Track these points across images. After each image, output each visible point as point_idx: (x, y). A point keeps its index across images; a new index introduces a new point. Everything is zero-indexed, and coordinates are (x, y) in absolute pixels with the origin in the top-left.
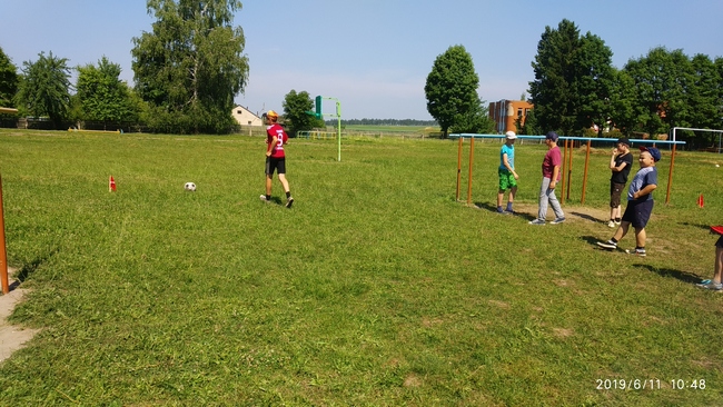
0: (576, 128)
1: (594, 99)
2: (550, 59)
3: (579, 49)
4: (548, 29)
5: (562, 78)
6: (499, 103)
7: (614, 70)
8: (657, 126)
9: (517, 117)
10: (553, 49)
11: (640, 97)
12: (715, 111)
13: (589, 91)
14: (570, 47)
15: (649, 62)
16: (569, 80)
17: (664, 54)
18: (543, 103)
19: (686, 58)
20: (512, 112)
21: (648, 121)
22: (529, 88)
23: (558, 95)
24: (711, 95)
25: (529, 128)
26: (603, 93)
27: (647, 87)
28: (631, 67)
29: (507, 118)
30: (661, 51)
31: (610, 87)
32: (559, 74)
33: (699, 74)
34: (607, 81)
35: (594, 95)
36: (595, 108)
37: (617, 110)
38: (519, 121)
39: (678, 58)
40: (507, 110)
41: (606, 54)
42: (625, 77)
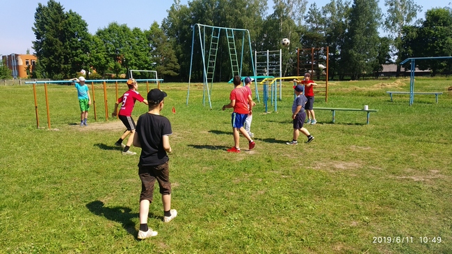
0: (71, 73)
3: (66, 21)
4: (40, 5)
5: (58, 39)
6: (10, 56)
7: (90, 35)
8: (120, 70)
10: (46, 19)
11: (108, 52)
13: (76, 48)
14: (60, 19)
16: (63, 40)
17: (117, 26)
18: (47, 56)
19: (129, 29)
20: (21, 63)
22: (33, 45)
23: (57, 51)
25: (38, 73)
26: (86, 50)
27: (111, 46)
28: (99, 33)
29: (18, 67)
30: (115, 24)
31: (89, 46)
32: (56, 37)
33: (137, 38)
34: (88, 42)
35: (81, 51)
36: (82, 59)
37: (96, 60)
38: (28, 68)
39: (125, 29)
40: (17, 61)
42: (98, 39)
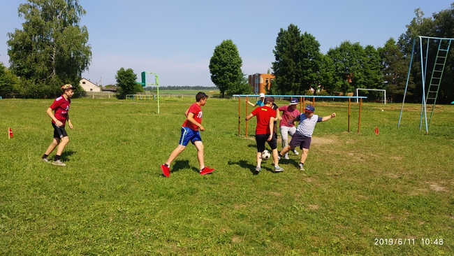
0: (300, 90)
1: (311, 72)
2: (284, 48)
3: (301, 43)
4: (281, 30)
5: (291, 60)
6: (254, 75)
7: (321, 55)
8: (347, 88)
9: (266, 84)
10: (285, 42)
11: (337, 71)
12: (379, 79)
13: (308, 68)
14: (295, 41)
15: (341, 50)
16: (296, 61)
17: (349, 45)
18: (281, 75)
19: (361, 47)
20: (262, 81)
21: (342, 85)
22: (272, 66)
23: (290, 70)
25: (273, 90)
26: (316, 69)
27: (341, 65)
28: (331, 53)
29: (259, 84)
30: (347, 43)
31: (319, 65)
32: (290, 58)
33: (369, 57)
34: (318, 62)
35: (311, 70)
36: (312, 77)
37: (324, 79)
38: (267, 86)
39: (357, 47)
40: (259, 80)
41: (317, 46)
42: (328, 59)
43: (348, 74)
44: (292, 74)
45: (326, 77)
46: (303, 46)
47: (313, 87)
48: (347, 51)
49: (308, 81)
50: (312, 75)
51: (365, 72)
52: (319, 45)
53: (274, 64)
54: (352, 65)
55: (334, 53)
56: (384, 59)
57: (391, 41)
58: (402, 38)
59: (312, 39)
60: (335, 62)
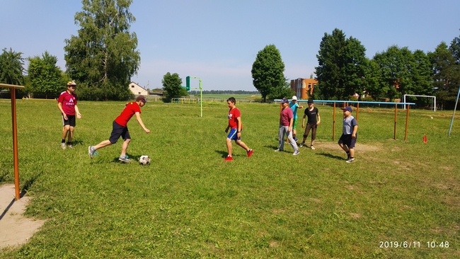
0: (344, 95)
1: (356, 77)
2: (328, 53)
3: (346, 47)
4: (326, 34)
5: (335, 65)
6: (297, 80)
7: (367, 60)
8: (394, 94)
9: (308, 89)
10: (329, 47)
11: (383, 76)
12: (429, 84)
13: (352, 73)
14: (340, 46)
15: (388, 55)
16: (340, 66)
17: (397, 50)
18: (324, 80)
19: (410, 52)
20: (305, 86)
21: (389, 91)
22: (315, 71)
23: (333, 75)
24: (426, 75)
25: (316, 96)
26: (361, 74)
27: (387, 70)
28: (377, 58)
29: (302, 89)
30: (395, 48)
31: (365, 70)
32: (334, 62)
33: (418, 62)
34: (363, 67)
35: (355, 75)
36: (356, 83)
37: (369, 84)
38: (309, 91)
39: (405, 52)
40: (302, 84)
41: (362, 50)
42: (374, 64)
43: (395, 80)
44: (336, 79)
45: (371, 82)
46: (348, 50)
47: (358, 93)
48: (395, 56)
49: (352, 86)
50: (356, 80)
51: (413, 78)
52: (364, 50)
53: (318, 69)
54: (400, 70)
55: (380, 58)
56: (435, 65)
57: (443, 46)
58: (454, 42)
59: (357, 44)
60: (381, 67)
